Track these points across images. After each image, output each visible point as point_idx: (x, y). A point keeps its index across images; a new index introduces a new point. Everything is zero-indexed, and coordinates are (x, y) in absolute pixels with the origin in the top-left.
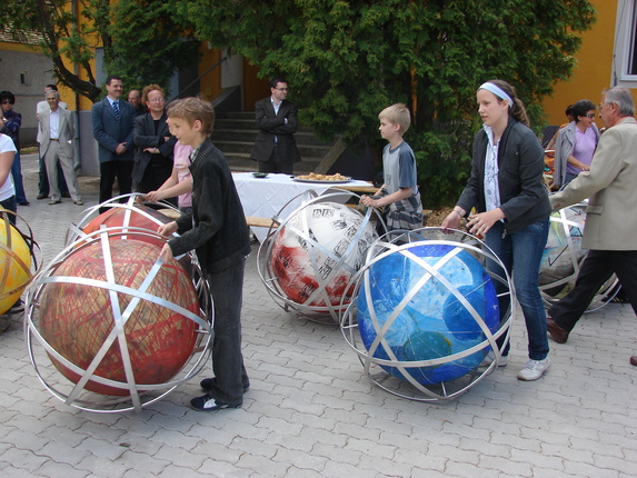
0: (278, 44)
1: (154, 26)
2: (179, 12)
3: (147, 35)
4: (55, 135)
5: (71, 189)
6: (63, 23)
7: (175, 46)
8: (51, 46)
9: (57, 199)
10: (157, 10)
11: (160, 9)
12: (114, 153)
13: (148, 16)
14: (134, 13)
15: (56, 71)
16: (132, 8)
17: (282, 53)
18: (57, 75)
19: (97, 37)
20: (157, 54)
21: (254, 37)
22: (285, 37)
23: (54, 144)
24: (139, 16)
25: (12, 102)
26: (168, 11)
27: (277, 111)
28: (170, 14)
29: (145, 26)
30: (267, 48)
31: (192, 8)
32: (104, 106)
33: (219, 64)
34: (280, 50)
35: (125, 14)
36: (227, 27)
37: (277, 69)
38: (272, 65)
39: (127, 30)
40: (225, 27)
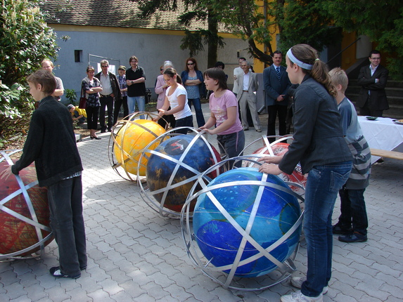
0: (392, 26)
1: (309, 18)
2: (324, 8)
3: (305, 24)
4: (246, 88)
5: (255, 122)
6: (256, 20)
7: (323, 31)
8: (247, 34)
9: (246, 128)
10: (312, 8)
11: (313, 8)
12: (276, 100)
13: (306, 12)
14: (296, 11)
15: (250, 49)
16: (296, 8)
17: (393, 33)
18: (251, 51)
19: (275, 27)
20: (311, 37)
21: (374, 22)
22: (396, 21)
23: (245, 94)
24: (300, 13)
25: (223, 68)
26: (318, 8)
27: (372, 73)
28: (319, 10)
29: (304, 19)
30: (383, 30)
31: (331, 5)
32: (271, 70)
33: (356, 42)
34: (392, 30)
35: (291, 12)
36: (355, 17)
37: (390, 44)
38: (386, 41)
39: (292, 22)
40: (354, 17)
